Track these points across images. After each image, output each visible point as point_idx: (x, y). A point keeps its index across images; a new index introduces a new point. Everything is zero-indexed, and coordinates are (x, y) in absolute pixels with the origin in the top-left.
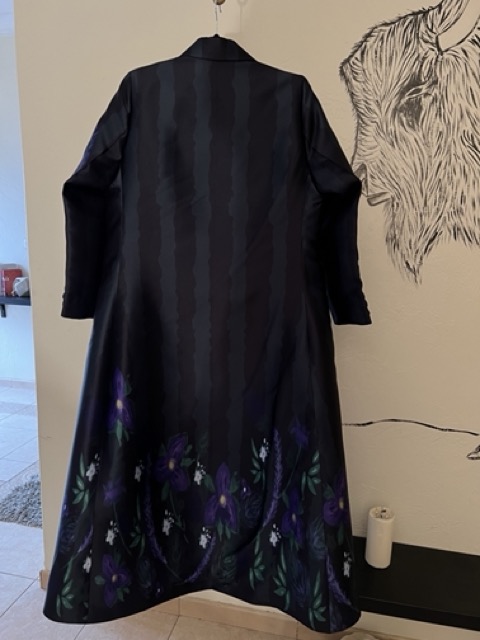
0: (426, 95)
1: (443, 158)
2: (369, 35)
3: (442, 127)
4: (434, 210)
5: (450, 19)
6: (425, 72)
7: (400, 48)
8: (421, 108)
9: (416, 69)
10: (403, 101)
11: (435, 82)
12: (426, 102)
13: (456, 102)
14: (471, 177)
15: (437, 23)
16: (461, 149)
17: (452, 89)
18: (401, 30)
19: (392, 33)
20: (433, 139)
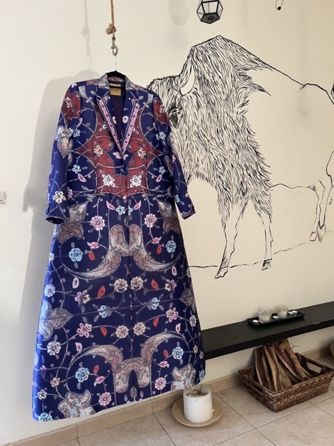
0: (179, 113)
1: (188, 141)
2: (152, 83)
3: (187, 128)
4: (188, 165)
5: (184, 82)
6: (177, 103)
7: (166, 91)
8: (177, 119)
9: (173, 101)
10: (170, 115)
11: (181, 108)
12: (179, 116)
13: (190, 118)
14: (200, 150)
15: (179, 83)
16: (195, 138)
17: (188, 112)
18: (165, 83)
19: (162, 84)
20: (184, 132)
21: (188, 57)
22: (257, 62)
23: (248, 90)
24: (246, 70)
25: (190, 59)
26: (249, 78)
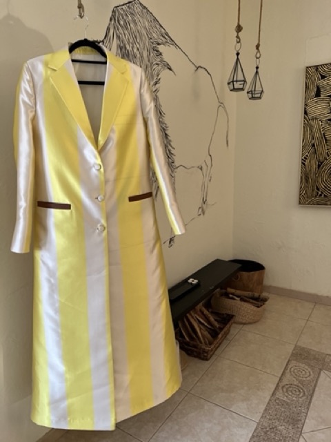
21: (111, 20)
22: (166, 37)
23: (160, 67)
24: (159, 44)
25: (113, 22)
26: (161, 54)
